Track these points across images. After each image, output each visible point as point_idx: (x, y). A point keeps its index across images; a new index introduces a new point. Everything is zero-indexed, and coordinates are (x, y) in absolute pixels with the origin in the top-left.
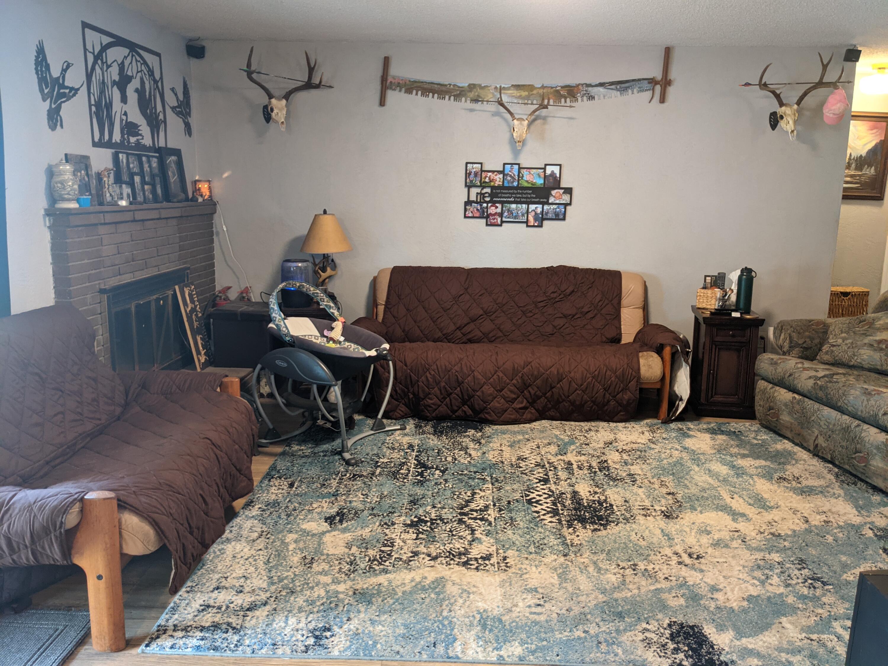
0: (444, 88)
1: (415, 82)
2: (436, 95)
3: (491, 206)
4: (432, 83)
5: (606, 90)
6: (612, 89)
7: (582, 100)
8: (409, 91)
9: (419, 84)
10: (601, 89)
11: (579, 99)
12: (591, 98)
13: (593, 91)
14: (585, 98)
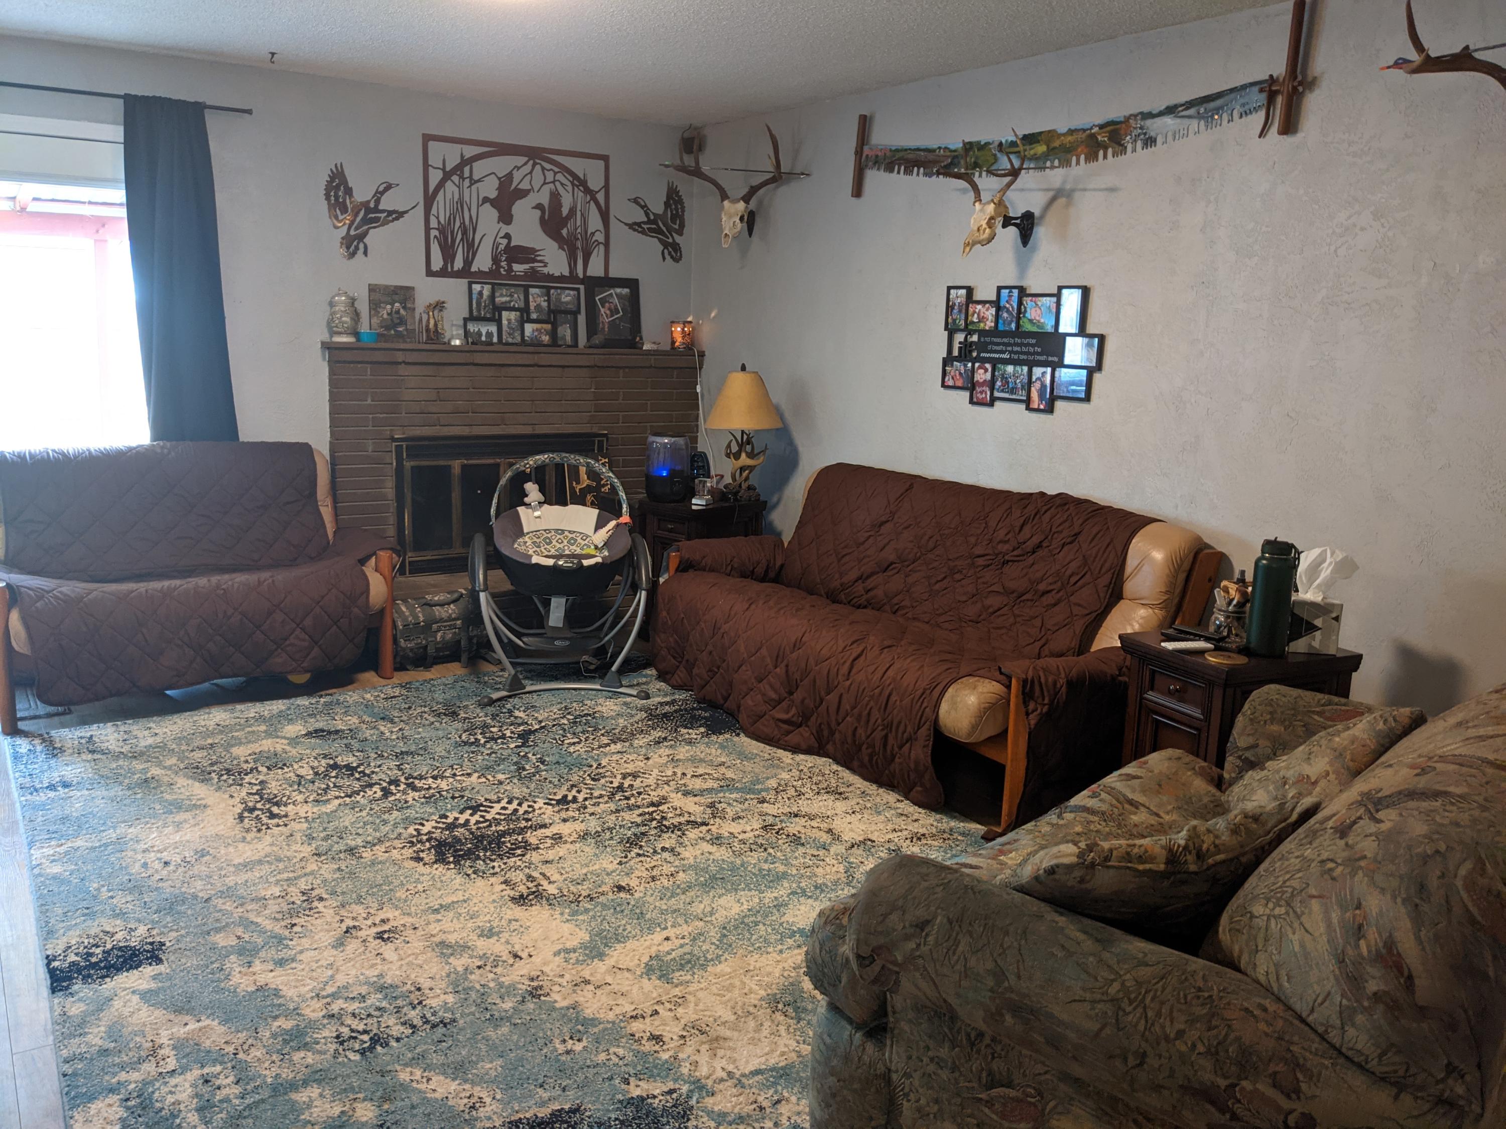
0: (931, 157)
1: (897, 150)
2: (922, 170)
3: (980, 368)
4: (918, 150)
5: (1178, 120)
6: (1189, 117)
7: (1134, 150)
8: (890, 169)
9: (901, 154)
10: (1168, 120)
11: (1129, 147)
12: (1150, 141)
13: (1155, 126)
14: (1139, 144)
